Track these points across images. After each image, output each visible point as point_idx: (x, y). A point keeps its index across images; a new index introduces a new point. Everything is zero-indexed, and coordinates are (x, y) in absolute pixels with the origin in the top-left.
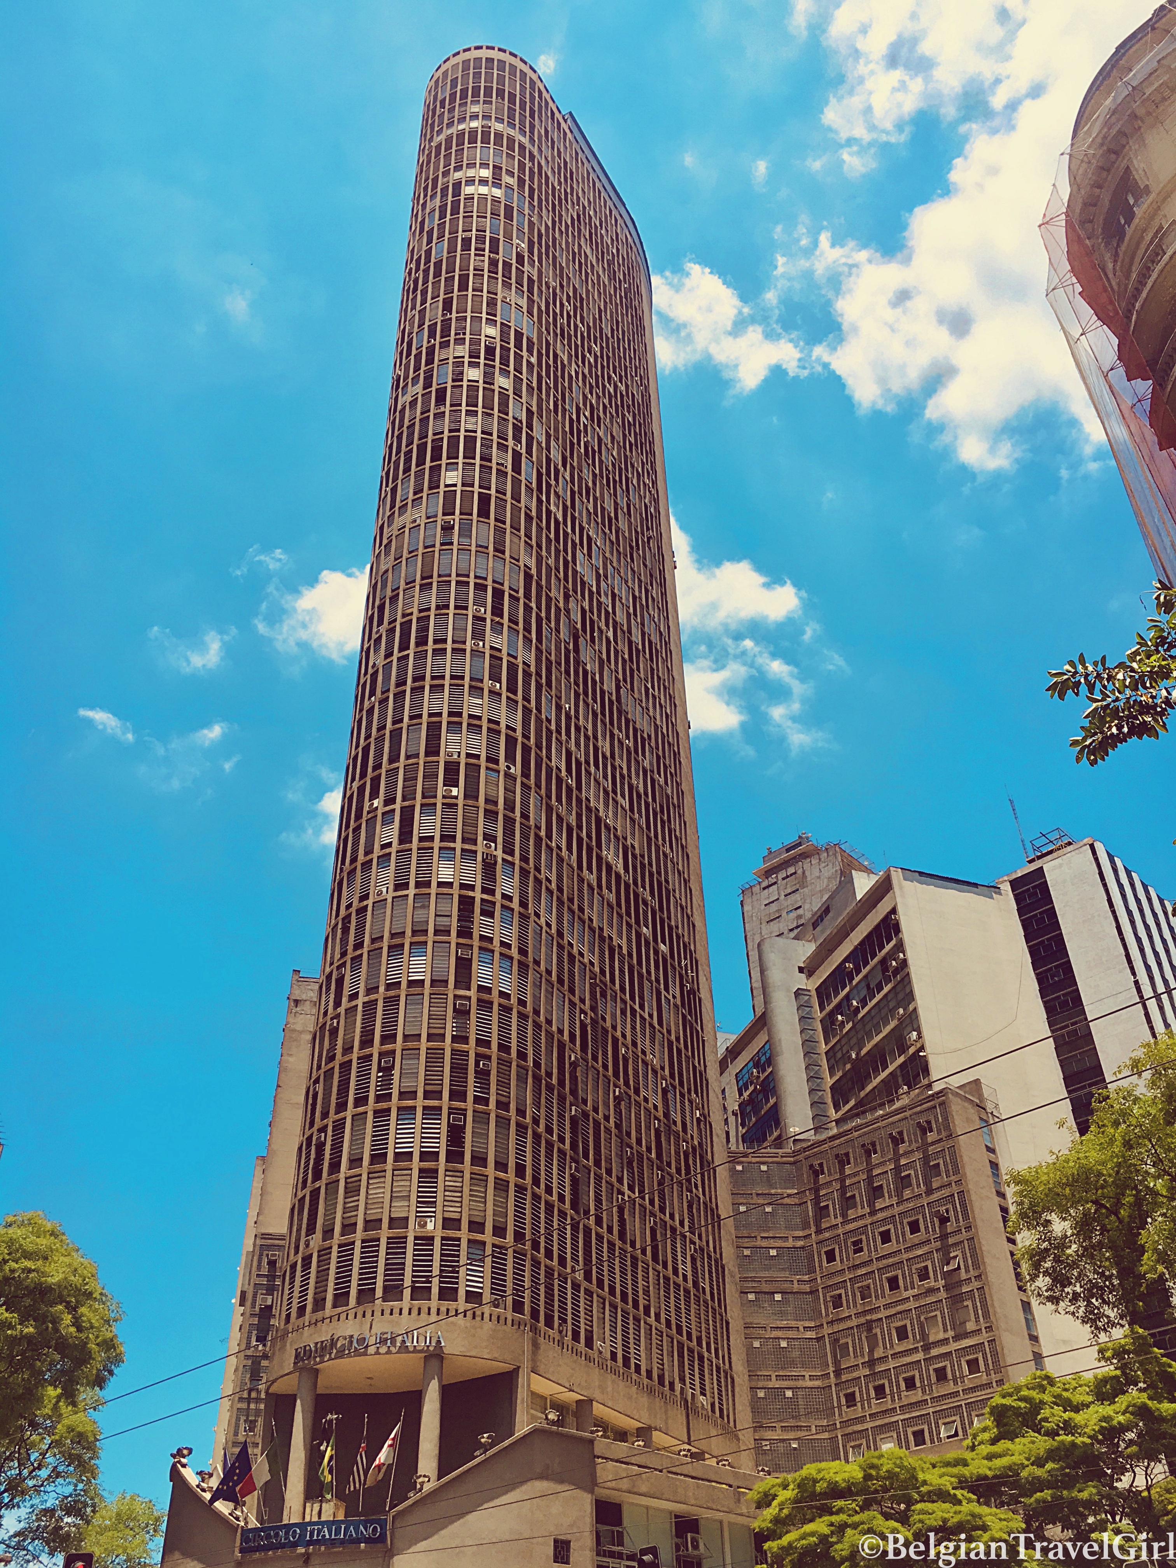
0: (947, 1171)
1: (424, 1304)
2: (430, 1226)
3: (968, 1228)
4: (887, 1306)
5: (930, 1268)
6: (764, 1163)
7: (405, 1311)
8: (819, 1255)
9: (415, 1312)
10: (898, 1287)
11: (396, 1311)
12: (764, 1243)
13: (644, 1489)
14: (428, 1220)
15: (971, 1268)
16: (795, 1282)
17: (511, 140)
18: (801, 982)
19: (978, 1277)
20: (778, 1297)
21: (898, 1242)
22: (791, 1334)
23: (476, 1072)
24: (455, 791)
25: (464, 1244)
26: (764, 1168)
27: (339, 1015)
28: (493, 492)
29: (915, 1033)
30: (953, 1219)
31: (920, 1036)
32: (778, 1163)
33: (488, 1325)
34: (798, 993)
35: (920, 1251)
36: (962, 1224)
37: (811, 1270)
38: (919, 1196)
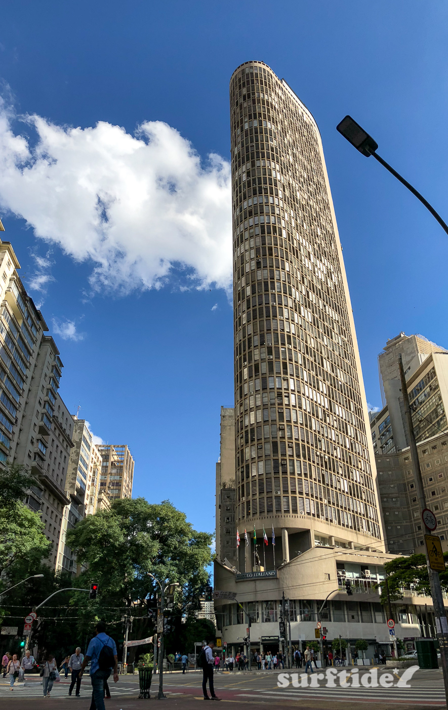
1: (280, 515)
2: (279, 493)
4: (431, 500)
5: (446, 488)
8: (408, 486)
10: (435, 494)
16: (400, 494)
20: (394, 499)
21: (435, 480)
25: (290, 498)
26: (388, 460)
29: (442, 411)
32: (393, 458)
33: (300, 519)
34: (399, 398)
37: (405, 491)
38: (442, 466)
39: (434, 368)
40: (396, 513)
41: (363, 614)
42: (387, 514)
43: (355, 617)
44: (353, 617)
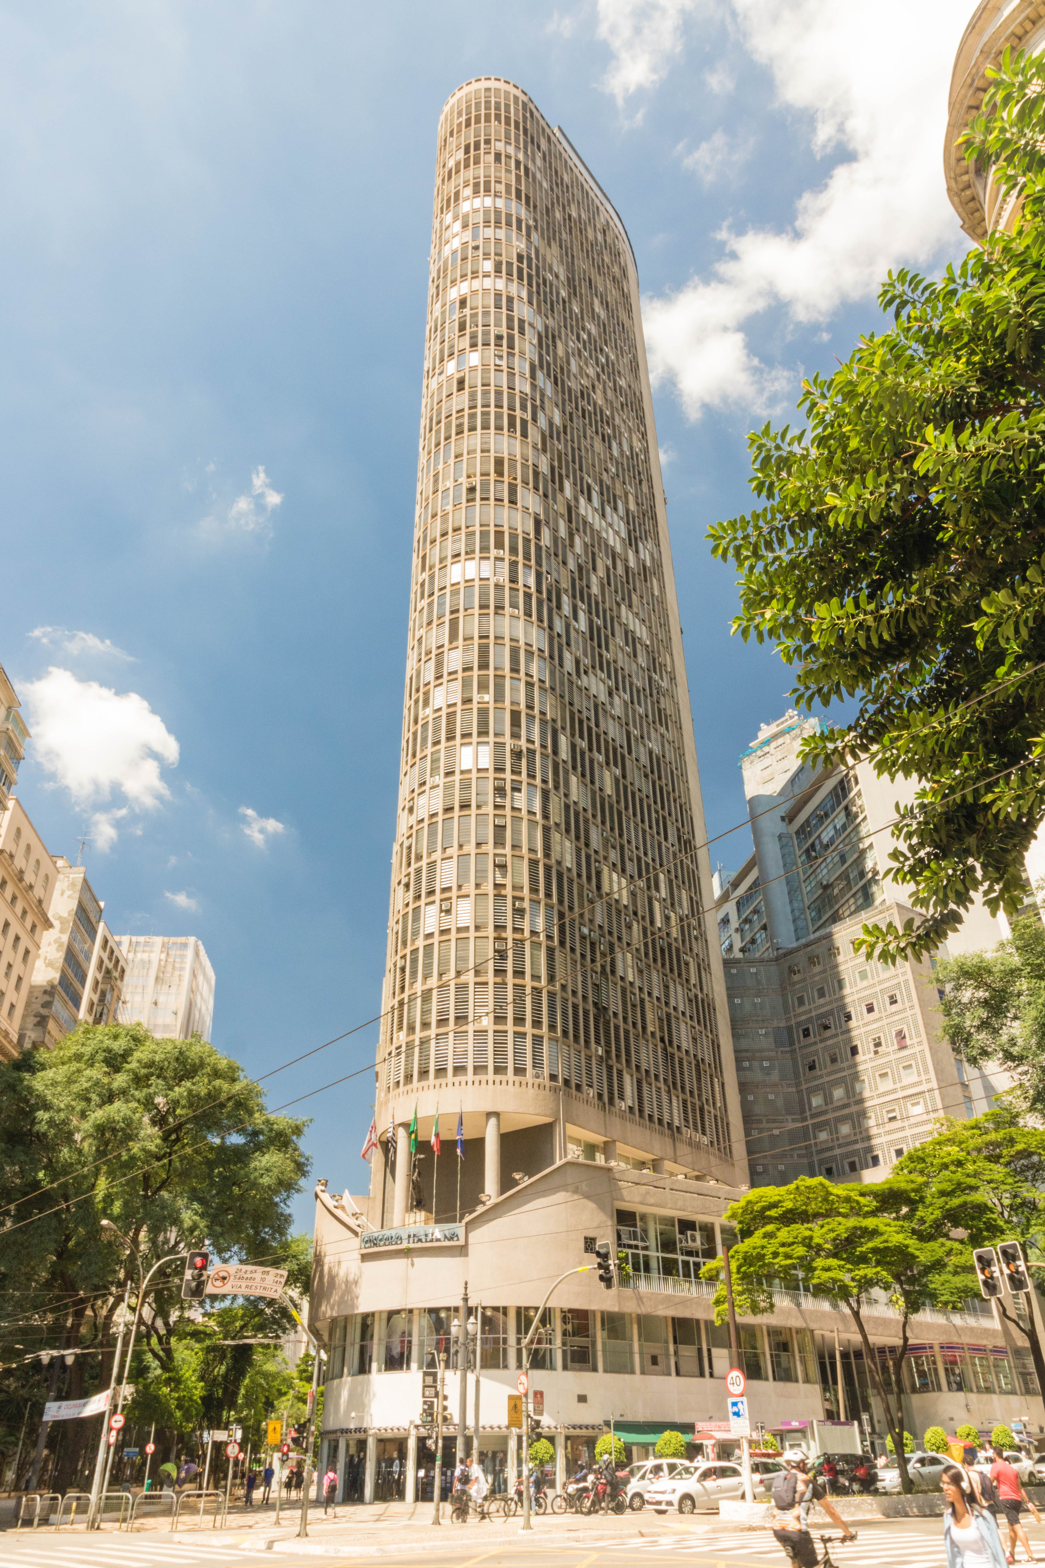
1: (483, 1078)
2: (485, 1022)
3: (912, 1007)
4: (849, 1067)
6: (753, 967)
7: (470, 1083)
8: (798, 1032)
9: (477, 1083)
10: (858, 1054)
11: (463, 1083)
12: (757, 1025)
13: (652, 1201)
14: (483, 1018)
15: (914, 1037)
16: (780, 1052)
18: (783, 828)
19: (920, 1044)
21: (858, 1020)
22: (777, 1091)
23: (514, 909)
24: (486, 698)
25: (510, 1035)
26: (754, 970)
27: (409, 874)
30: (900, 1000)
31: (876, 864)
32: (763, 965)
33: (531, 1092)
34: (782, 837)
35: (875, 1026)
36: (907, 1004)
37: (792, 1044)
38: (874, 985)
40: (771, 1097)
41: (681, 1353)
42: (751, 1098)
43: (659, 1359)
44: (654, 1361)
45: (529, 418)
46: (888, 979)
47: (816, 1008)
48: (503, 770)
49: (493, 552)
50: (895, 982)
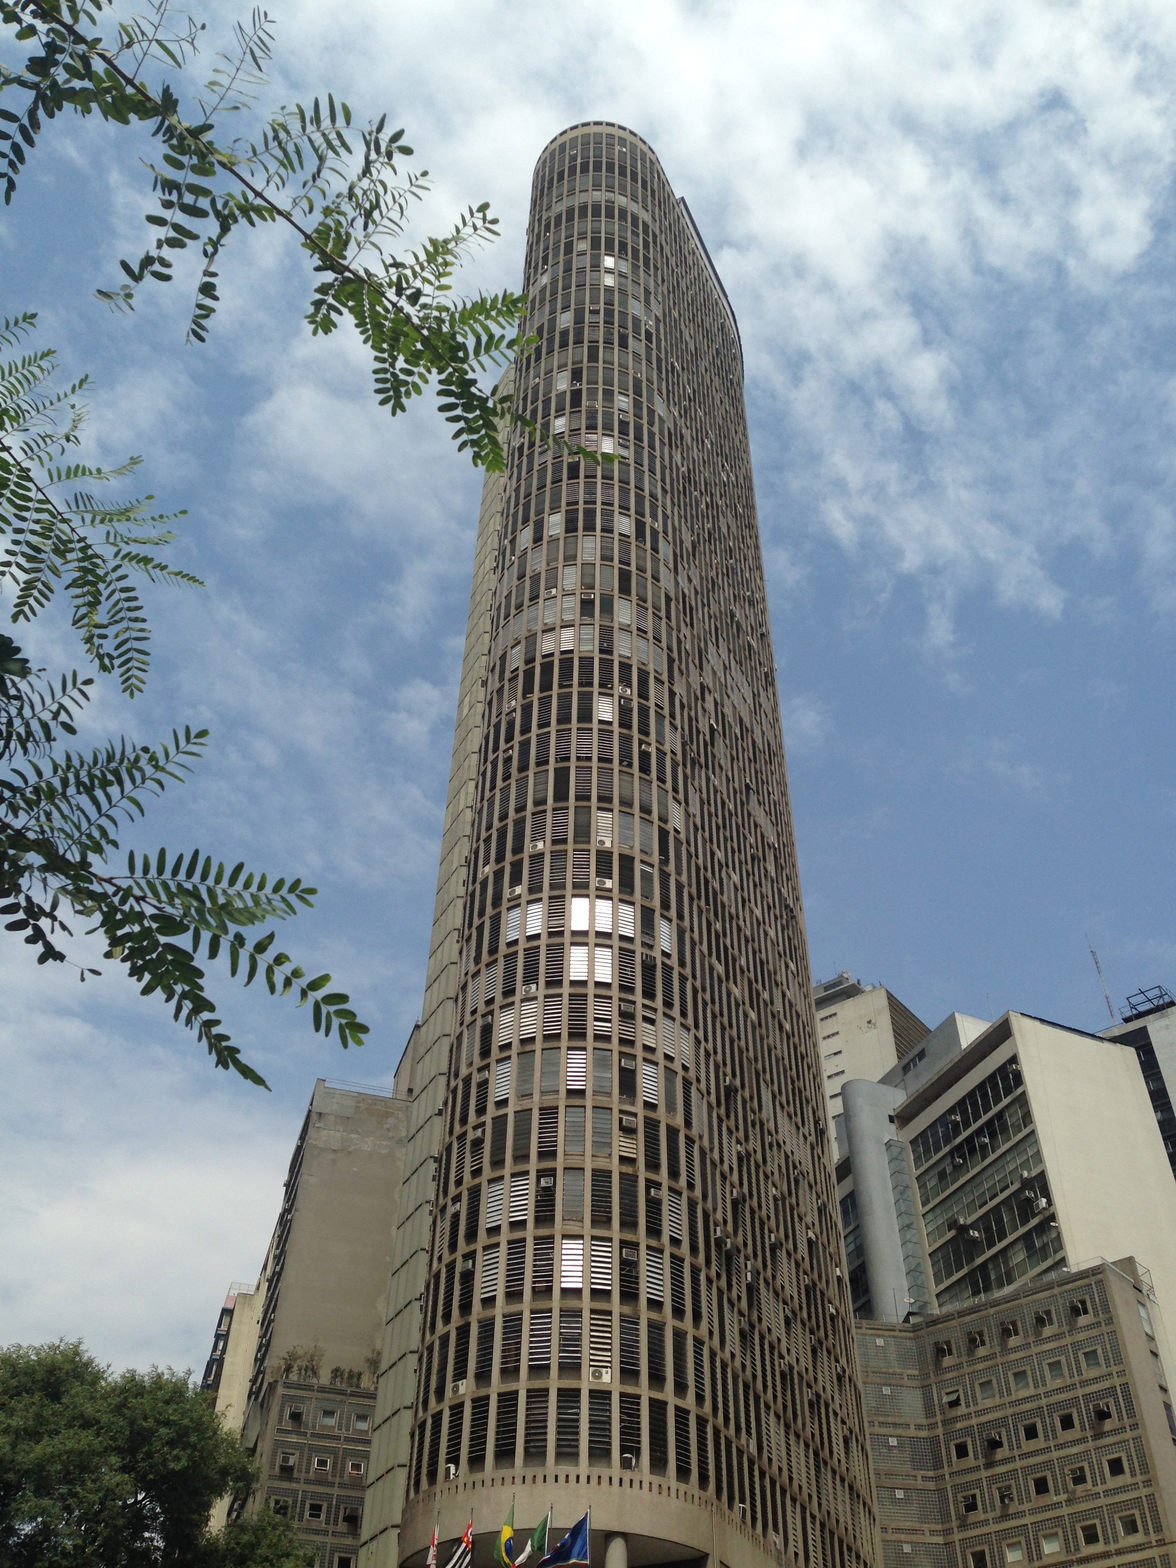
0: (1107, 1360)
1: (604, 1471)
2: (606, 1378)
3: (1134, 1426)
4: (1033, 1512)
5: (1087, 1469)
6: (879, 1336)
7: (583, 1479)
8: (948, 1448)
9: (594, 1480)
10: (1047, 1490)
11: (572, 1478)
12: (883, 1431)
14: (604, 1370)
15: (1138, 1471)
16: (919, 1478)
17: (635, 219)
18: (890, 1132)
19: (1148, 1483)
20: (899, 1494)
21: (1046, 1438)
22: (914, 1538)
23: (647, 1200)
24: (609, 884)
25: (644, 1402)
26: (880, 1342)
27: (483, 1124)
28: (633, 568)
29: (1044, 1200)
30: (1114, 1413)
31: (1050, 1203)
32: (894, 1337)
33: (674, 1501)
34: (889, 1145)
35: (1074, 1450)
36: (1127, 1421)
37: (938, 1465)
38: (1072, 1387)
39: (1014, 1059)
45: (661, 530)
46: (1096, 1380)
47: (979, 1413)
48: (631, 990)
49: (618, 689)
50: (1105, 1384)
